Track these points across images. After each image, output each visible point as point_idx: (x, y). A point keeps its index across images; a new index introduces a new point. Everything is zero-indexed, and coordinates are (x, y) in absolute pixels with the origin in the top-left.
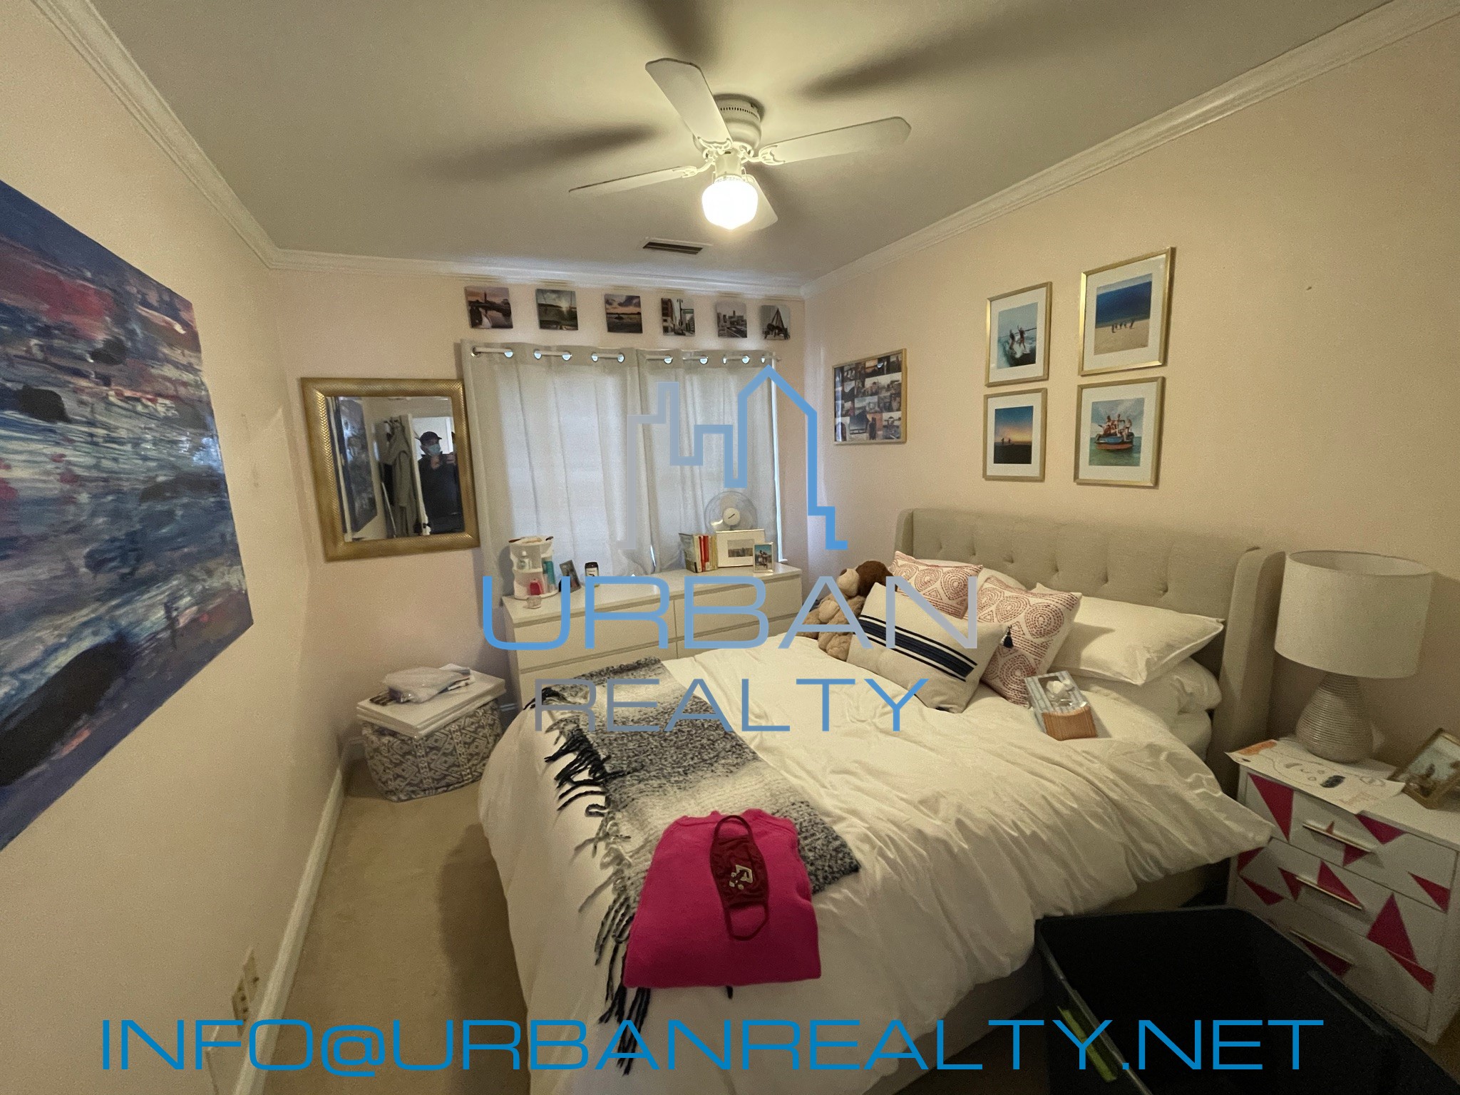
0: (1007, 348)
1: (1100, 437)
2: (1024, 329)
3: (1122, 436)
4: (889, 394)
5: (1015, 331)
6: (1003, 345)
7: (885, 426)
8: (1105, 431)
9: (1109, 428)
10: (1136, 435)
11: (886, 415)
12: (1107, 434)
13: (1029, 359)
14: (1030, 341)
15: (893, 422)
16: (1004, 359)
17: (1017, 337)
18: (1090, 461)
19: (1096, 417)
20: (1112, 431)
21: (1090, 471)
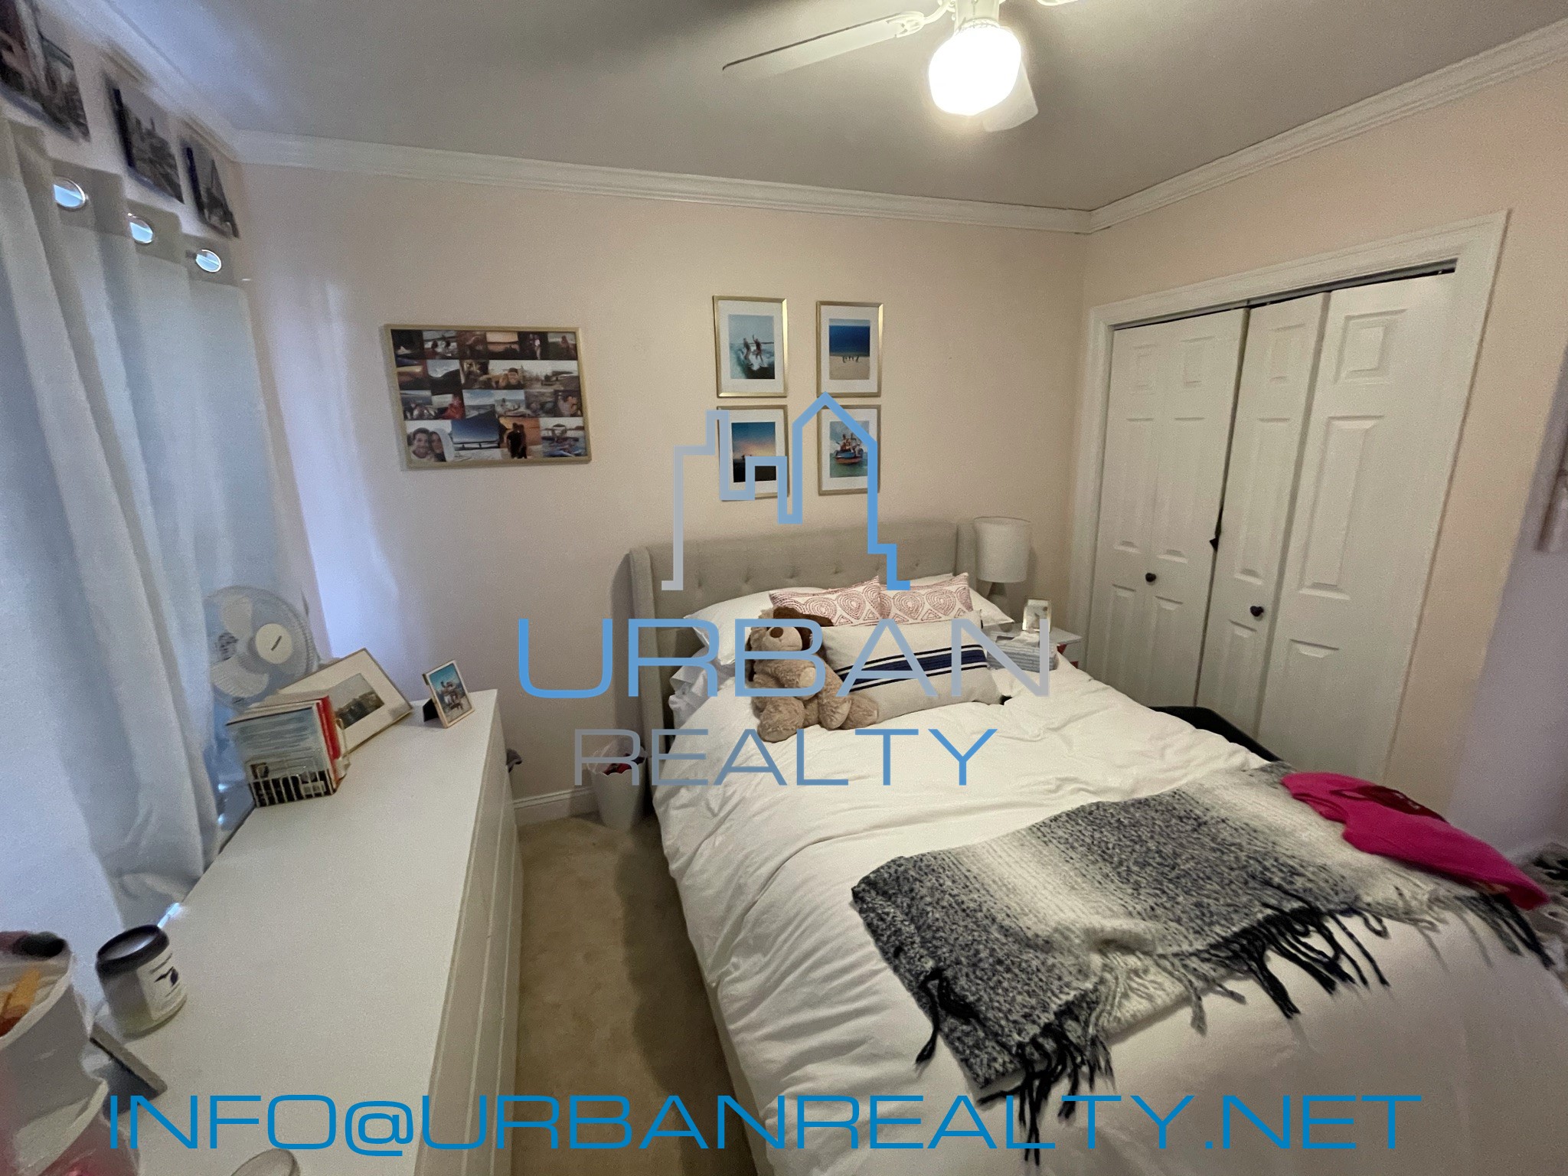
0: (742, 357)
1: (838, 453)
2: (761, 340)
3: (855, 452)
4: (549, 390)
5: (750, 341)
6: (736, 353)
7: (545, 438)
8: (842, 448)
9: (845, 445)
10: (864, 451)
11: (547, 422)
12: (843, 450)
13: (767, 373)
14: (768, 355)
15: (565, 431)
16: (739, 369)
17: (753, 348)
18: (831, 474)
19: (834, 435)
20: (847, 448)
21: (832, 483)
